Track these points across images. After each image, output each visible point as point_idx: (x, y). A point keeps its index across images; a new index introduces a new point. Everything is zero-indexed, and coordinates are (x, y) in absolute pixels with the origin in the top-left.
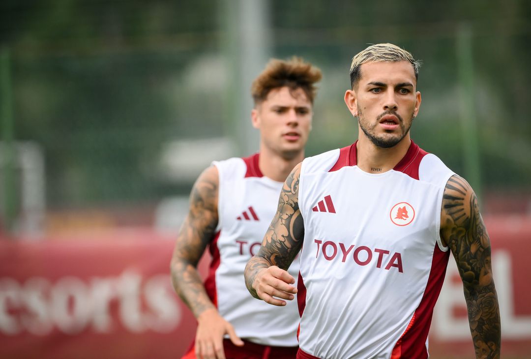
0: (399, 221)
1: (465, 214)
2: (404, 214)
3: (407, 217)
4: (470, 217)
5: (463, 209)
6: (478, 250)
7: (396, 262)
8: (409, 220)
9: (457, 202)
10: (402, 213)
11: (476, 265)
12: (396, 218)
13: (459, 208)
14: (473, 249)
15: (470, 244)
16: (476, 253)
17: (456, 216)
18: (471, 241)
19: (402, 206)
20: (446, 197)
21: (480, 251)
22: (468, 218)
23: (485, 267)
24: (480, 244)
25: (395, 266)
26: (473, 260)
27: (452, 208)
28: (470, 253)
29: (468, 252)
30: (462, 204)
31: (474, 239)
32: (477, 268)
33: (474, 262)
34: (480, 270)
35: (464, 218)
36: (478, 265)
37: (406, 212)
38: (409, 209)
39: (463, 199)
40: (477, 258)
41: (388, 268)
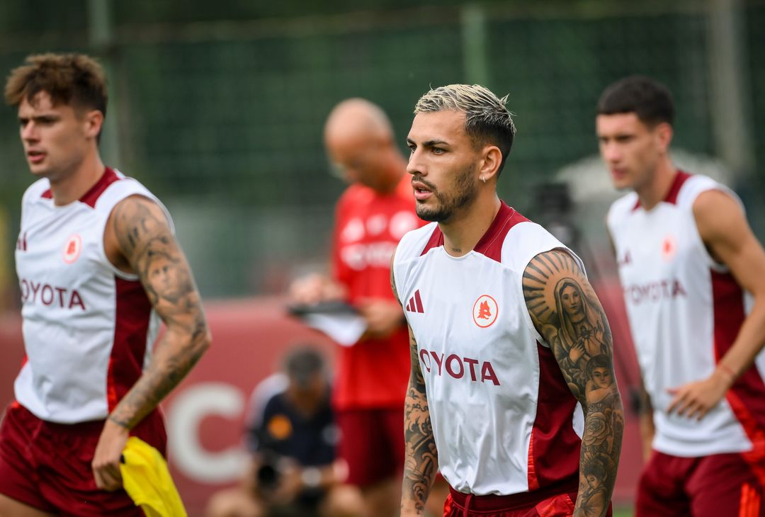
0: (482, 322)
1: (548, 308)
2: (486, 311)
3: (489, 314)
4: (556, 311)
5: (544, 302)
6: (582, 357)
7: (487, 373)
8: (491, 319)
9: (536, 294)
11: (578, 376)
12: (479, 317)
13: (538, 300)
14: (574, 355)
15: (569, 348)
16: (578, 361)
17: (537, 310)
18: (571, 345)
19: (483, 300)
20: (525, 288)
21: (585, 359)
22: (553, 312)
23: (593, 380)
24: (585, 349)
25: (488, 378)
26: (573, 369)
27: (531, 301)
28: (569, 360)
29: (566, 359)
30: (542, 296)
31: (574, 342)
32: (581, 380)
33: (576, 372)
34: (585, 383)
35: (548, 312)
36: (581, 376)
37: (488, 308)
38: (491, 304)
39: (542, 289)
40: (579, 368)
41: (483, 381)
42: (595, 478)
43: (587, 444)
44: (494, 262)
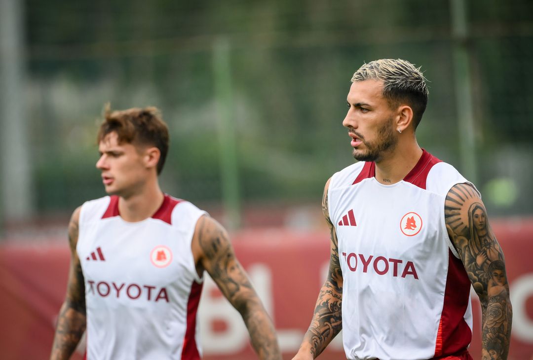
0: (408, 231)
1: (462, 223)
2: (412, 224)
3: (415, 226)
4: (468, 226)
5: (460, 219)
6: (485, 262)
7: (410, 270)
8: (417, 230)
9: (454, 212)
10: (411, 223)
11: (483, 276)
12: (405, 228)
13: (456, 217)
14: (480, 260)
15: (476, 255)
16: (482, 265)
17: (454, 225)
18: (477, 253)
19: (410, 216)
20: (446, 208)
21: (487, 263)
22: (466, 227)
23: (493, 279)
24: (487, 256)
25: (410, 273)
26: (479, 271)
27: (449, 218)
28: (476, 264)
29: (474, 263)
30: (459, 214)
31: (480, 251)
32: (485, 279)
33: (481, 273)
34: (488, 281)
35: (462, 227)
36: (485, 276)
37: (414, 222)
38: (417, 219)
39: (460, 209)
40: (483, 270)
41: (404, 276)
42: (495, 352)
43: (489, 327)
44: (420, 189)
